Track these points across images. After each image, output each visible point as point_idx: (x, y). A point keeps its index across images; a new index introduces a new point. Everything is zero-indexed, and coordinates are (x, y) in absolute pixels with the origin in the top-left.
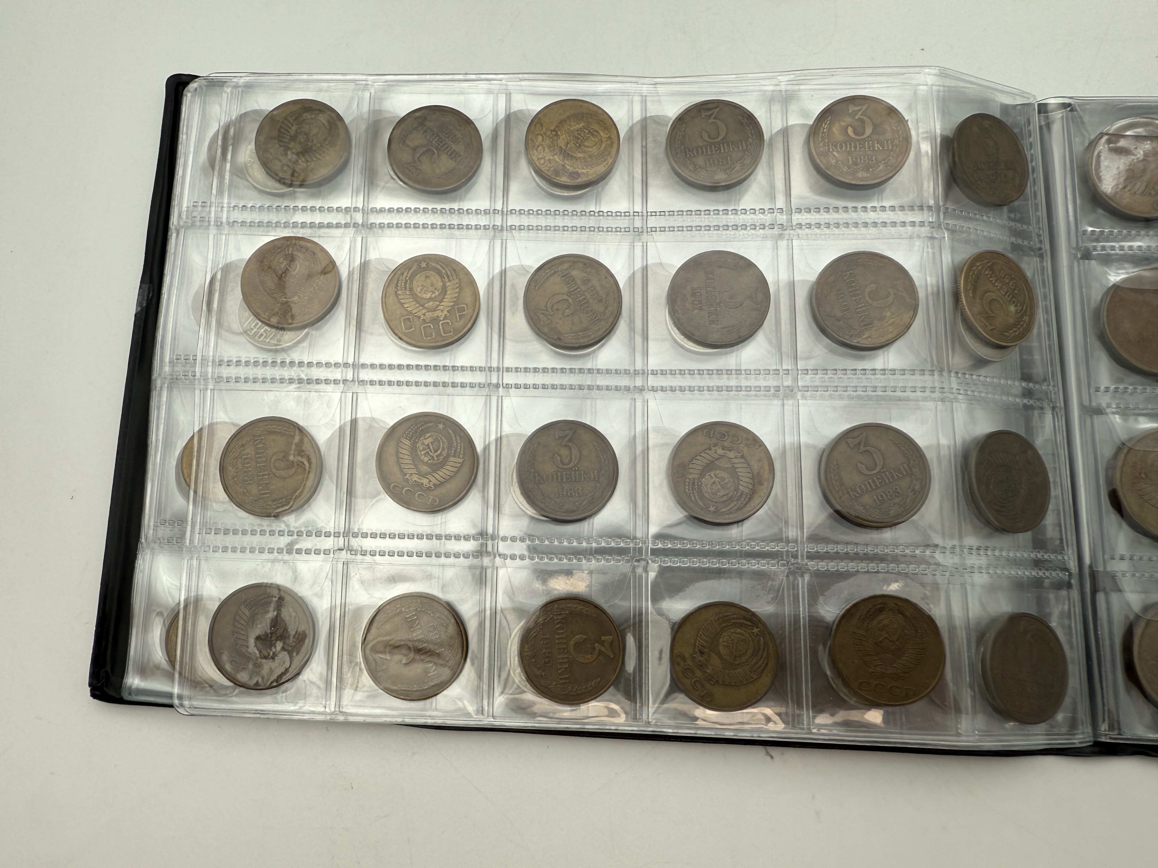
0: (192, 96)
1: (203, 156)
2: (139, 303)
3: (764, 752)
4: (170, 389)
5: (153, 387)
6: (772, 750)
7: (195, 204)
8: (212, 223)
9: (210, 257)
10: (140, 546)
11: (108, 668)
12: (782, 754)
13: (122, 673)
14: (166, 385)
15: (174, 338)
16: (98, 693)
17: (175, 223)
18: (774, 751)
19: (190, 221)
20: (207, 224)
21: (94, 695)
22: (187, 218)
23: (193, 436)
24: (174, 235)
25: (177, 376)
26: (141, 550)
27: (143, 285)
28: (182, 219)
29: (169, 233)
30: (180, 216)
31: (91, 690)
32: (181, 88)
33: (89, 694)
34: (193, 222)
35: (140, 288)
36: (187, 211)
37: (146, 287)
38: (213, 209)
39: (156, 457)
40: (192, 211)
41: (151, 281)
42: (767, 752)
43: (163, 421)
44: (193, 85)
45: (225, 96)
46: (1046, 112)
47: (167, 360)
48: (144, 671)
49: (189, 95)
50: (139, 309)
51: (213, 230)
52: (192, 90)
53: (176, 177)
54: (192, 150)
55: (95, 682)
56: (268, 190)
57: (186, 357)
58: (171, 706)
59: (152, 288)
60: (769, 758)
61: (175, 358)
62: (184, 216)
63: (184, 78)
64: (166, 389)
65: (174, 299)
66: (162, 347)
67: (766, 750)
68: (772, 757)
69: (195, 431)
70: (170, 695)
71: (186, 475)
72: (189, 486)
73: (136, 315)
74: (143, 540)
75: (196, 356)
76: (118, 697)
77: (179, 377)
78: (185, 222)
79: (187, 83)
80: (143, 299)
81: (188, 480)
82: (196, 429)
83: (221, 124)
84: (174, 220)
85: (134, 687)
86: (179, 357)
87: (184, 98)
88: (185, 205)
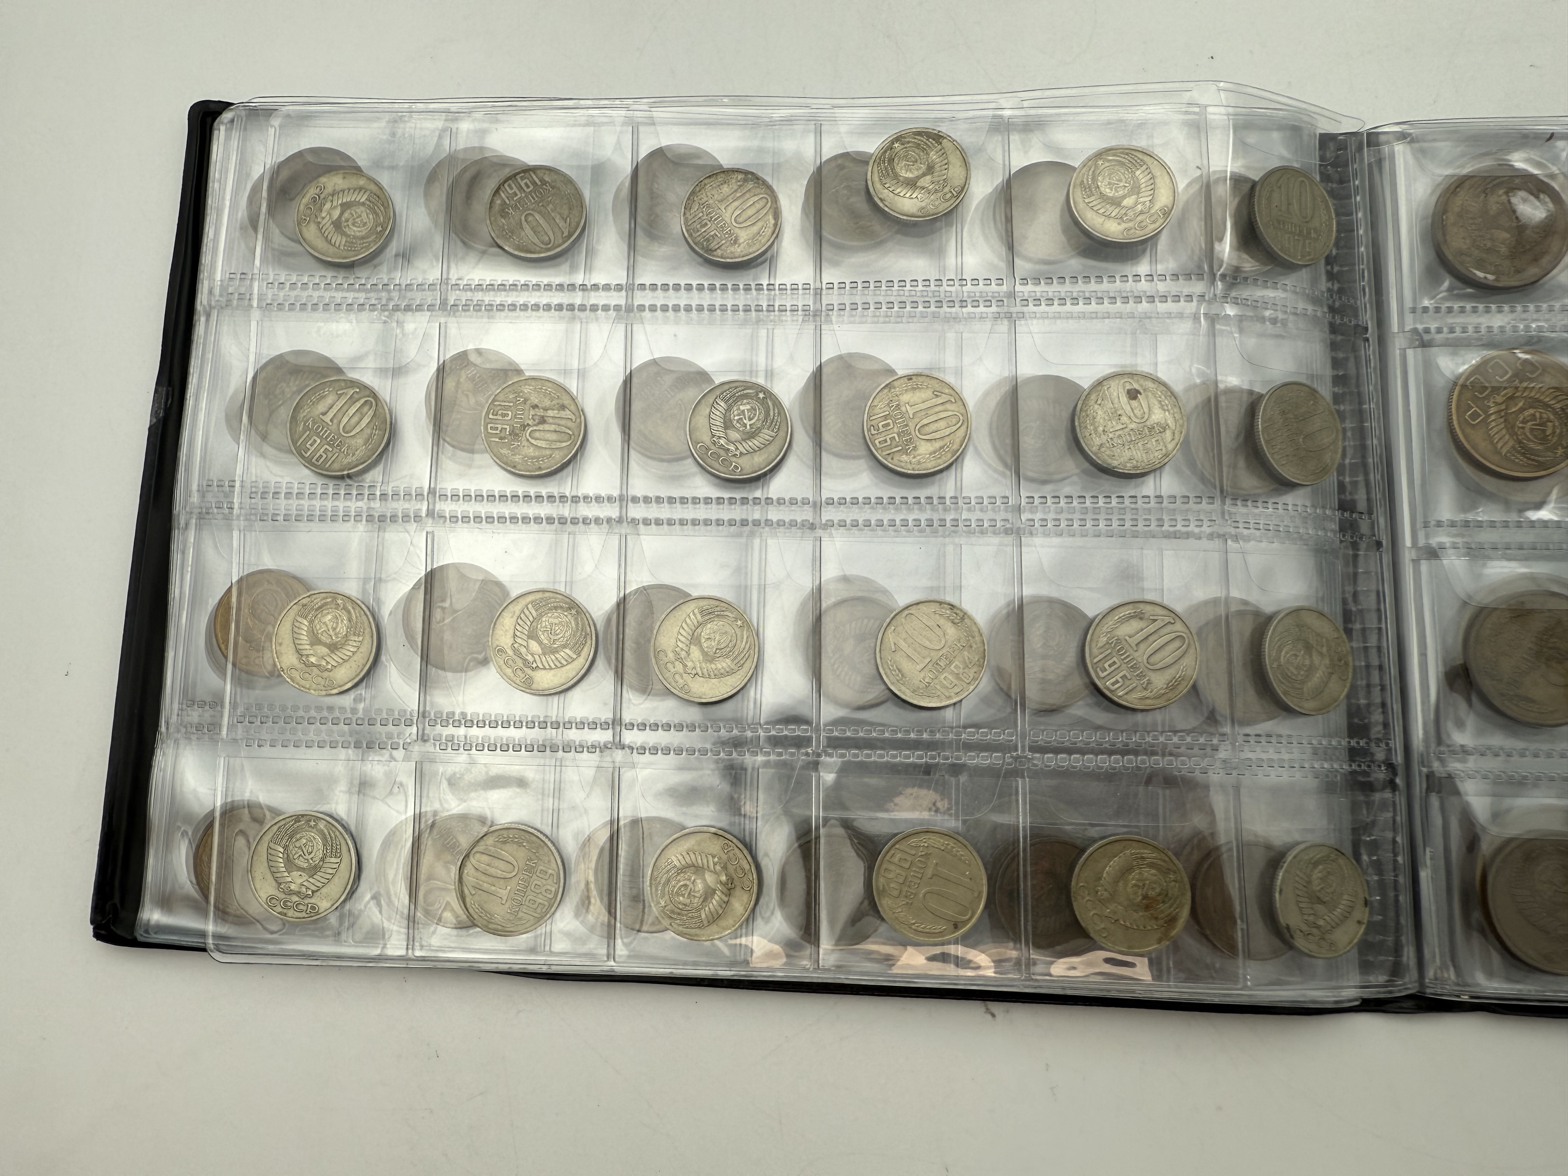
0: (226, 130)
1: (242, 212)
2: (154, 413)
3: (983, 1009)
4: (199, 528)
5: (175, 524)
6: (996, 1007)
7: (232, 276)
8: (255, 304)
9: (253, 349)
10: (158, 737)
11: (117, 900)
12: (1008, 1012)
13: (136, 905)
14: (194, 521)
15: (203, 459)
16: (103, 932)
17: (205, 302)
18: (997, 1008)
19: (223, 300)
20: (246, 302)
21: (98, 936)
22: (221, 295)
23: (231, 587)
24: (203, 319)
25: (207, 508)
26: (160, 742)
27: (160, 389)
28: (215, 296)
29: (196, 317)
30: (211, 292)
31: (94, 929)
32: (209, 120)
33: (92, 934)
34: (229, 301)
35: (156, 391)
36: (221, 286)
37: (164, 390)
38: (256, 285)
39: (180, 616)
40: (228, 285)
41: (170, 383)
42: (987, 1009)
43: (189, 569)
44: (227, 116)
45: (271, 131)
46: (1378, 144)
47: (195, 487)
48: (166, 903)
49: (222, 128)
50: (155, 420)
51: (256, 314)
52: (225, 121)
53: (205, 241)
54: (227, 203)
55: (99, 918)
56: (329, 259)
57: (219, 483)
58: (204, 950)
59: (170, 392)
60: (989, 1017)
61: (205, 484)
62: (217, 291)
63: (212, 106)
64: (193, 527)
65: (203, 404)
66: (187, 470)
67: (986, 1006)
68: (993, 1015)
69: (234, 582)
70: (203, 934)
71: (221, 641)
72: (226, 657)
73: (150, 429)
74: (163, 728)
75: (234, 481)
76: (129, 938)
77: (211, 511)
78: (218, 301)
79: (219, 113)
80: (159, 408)
81: (223, 647)
82: (235, 579)
83: (268, 166)
84: (202, 299)
85: (153, 922)
86: (210, 483)
87: (216, 133)
88: (218, 277)
